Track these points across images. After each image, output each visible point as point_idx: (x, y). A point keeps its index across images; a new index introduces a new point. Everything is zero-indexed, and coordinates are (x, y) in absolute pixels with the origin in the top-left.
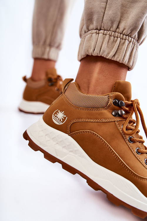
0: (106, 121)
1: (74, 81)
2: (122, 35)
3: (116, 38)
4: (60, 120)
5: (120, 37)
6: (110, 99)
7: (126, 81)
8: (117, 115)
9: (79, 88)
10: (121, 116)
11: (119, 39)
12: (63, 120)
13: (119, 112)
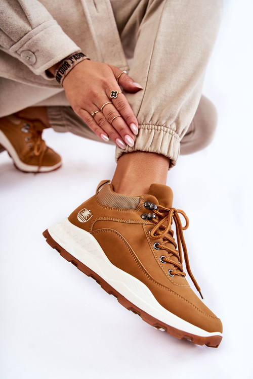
0: (133, 222)
1: (110, 183)
2: (156, 127)
3: (150, 130)
4: (85, 218)
5: (154, 128)
6: (141, 201)
7: (166, 185)
8: (147, 218)
9: (114, 189)
10: (150, 219)
11: (154, 130)
12: (88, 218)
13: (149, 216)
